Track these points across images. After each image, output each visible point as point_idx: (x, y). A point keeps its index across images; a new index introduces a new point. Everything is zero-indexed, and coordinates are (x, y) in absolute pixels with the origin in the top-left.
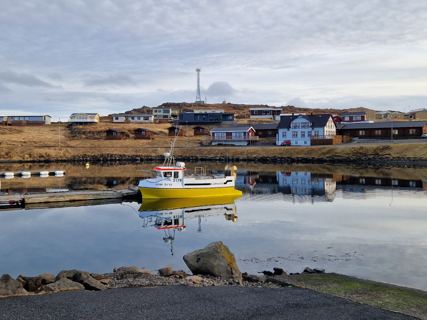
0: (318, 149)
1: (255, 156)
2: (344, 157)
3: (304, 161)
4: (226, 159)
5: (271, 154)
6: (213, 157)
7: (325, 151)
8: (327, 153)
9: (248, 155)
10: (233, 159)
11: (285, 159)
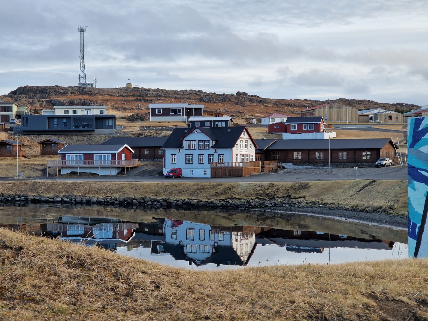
0: (210, 186)
1: (116, 196)
2: (243, 200)
3: (184, 206)
4: (71, 200)
5: (142, 194)
6: (52, 197)
7: (219, 189)
8: (222, 194)
9: (107, 194)
10: (82, 200)
11: (158, 202)
